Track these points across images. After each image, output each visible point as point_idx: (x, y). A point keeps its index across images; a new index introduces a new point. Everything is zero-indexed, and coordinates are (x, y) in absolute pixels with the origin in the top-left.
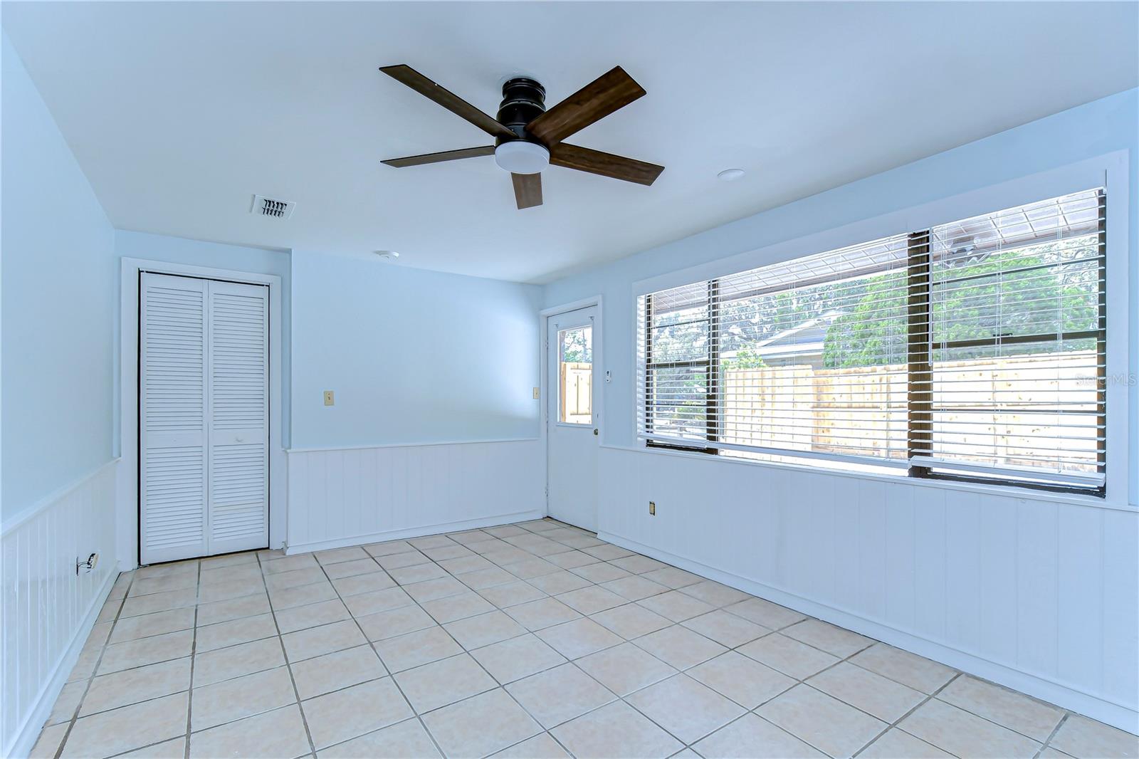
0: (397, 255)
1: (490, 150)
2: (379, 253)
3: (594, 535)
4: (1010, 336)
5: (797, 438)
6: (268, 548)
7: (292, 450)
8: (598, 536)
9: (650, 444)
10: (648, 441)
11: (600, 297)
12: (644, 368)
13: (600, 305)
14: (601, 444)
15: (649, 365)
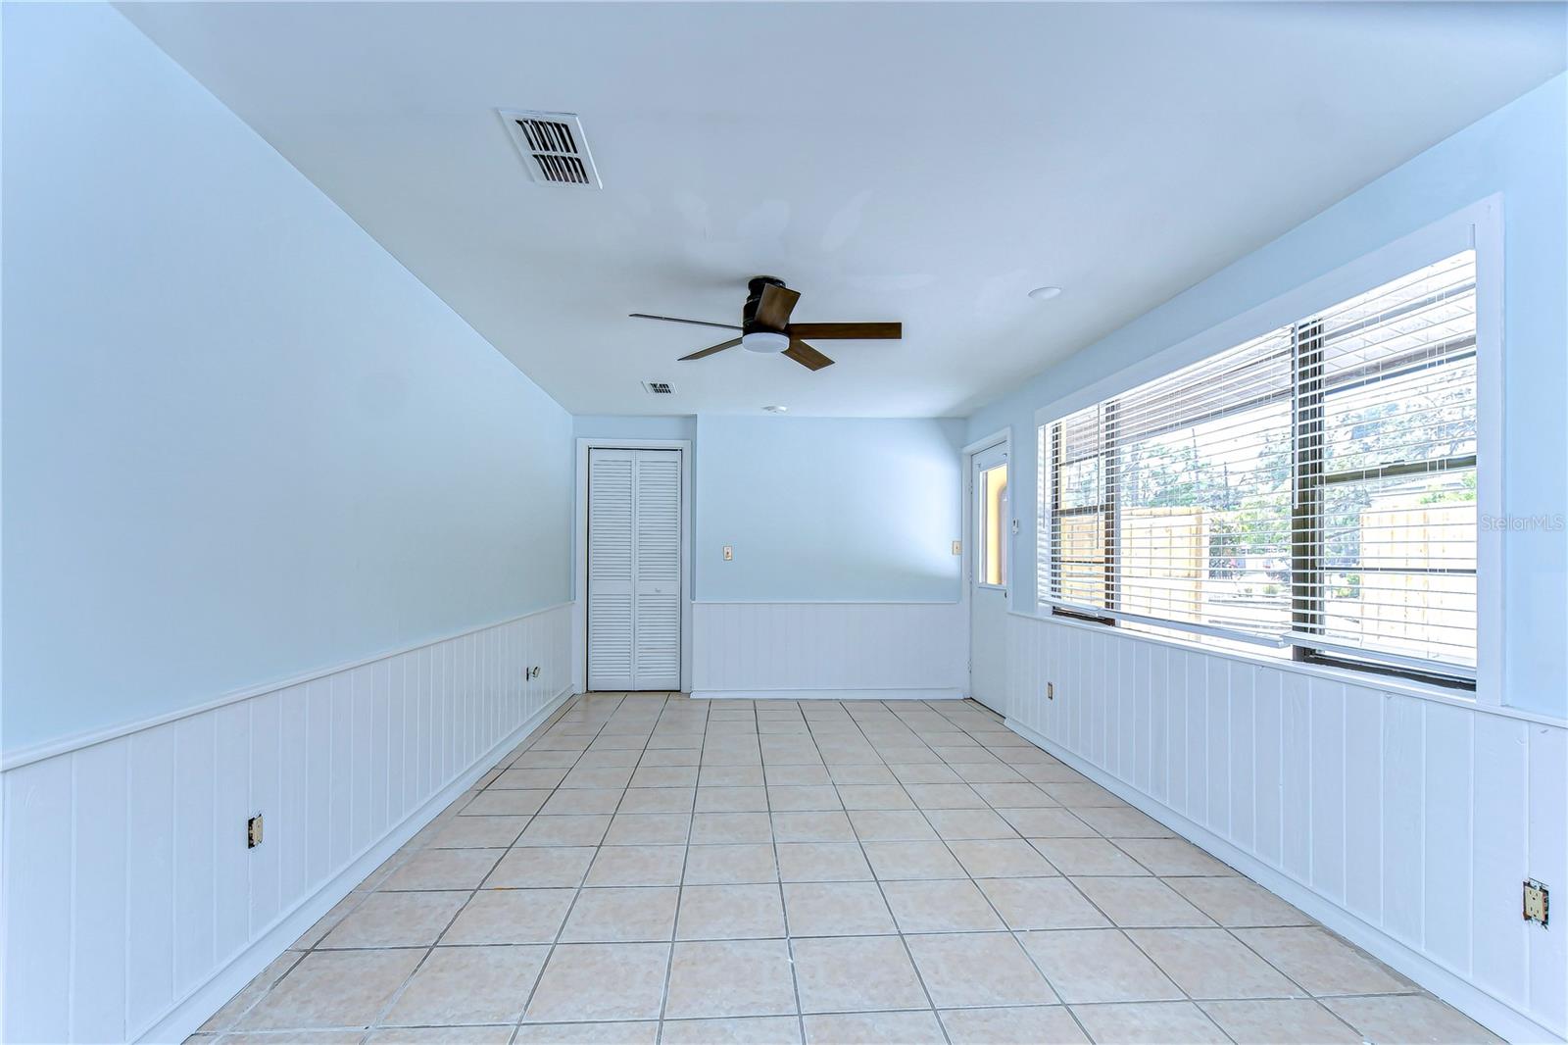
0: (784, 408)
1: (738, 341)
2: (768, 408)
3: (1001, 719)
4: (1402, 463)
5: (1175, 606)
6: (679, 691)
7: (696, 601)
8: (1006, 723)
9: (1057, 611)
10: (1054, 608)
11: (1009, 429)
12: (1049, 515)
13: (1009, 439)
14: (1010, 609)
15: (1057, 511)
